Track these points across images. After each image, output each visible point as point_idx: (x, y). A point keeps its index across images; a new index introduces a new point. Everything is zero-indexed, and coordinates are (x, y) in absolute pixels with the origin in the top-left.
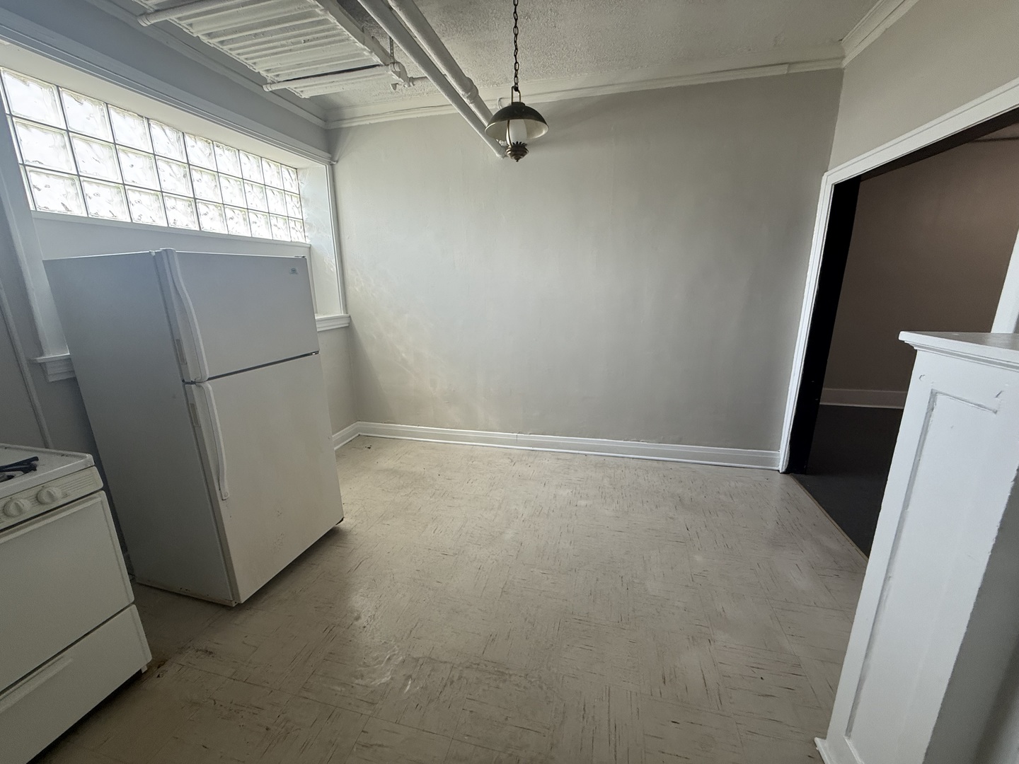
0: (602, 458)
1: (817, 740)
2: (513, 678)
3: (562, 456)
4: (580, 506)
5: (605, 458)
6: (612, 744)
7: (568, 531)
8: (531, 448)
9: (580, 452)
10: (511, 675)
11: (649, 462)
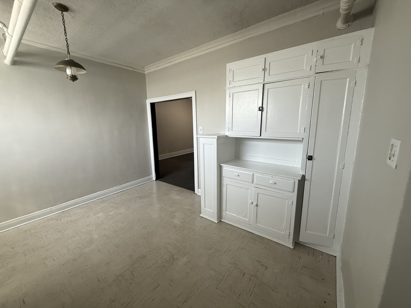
0: (101, 200)
1: (200, 215)
2: (147, 255)
3: (83, 206)
4: (112, 214)
5: (102, 199)
6: (179, 242)
7: (117, 222)
8: (62, 211)
9: (89, 202)
10: (146, 255)
11: (119, 193)
